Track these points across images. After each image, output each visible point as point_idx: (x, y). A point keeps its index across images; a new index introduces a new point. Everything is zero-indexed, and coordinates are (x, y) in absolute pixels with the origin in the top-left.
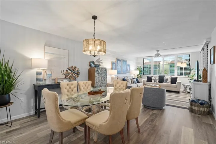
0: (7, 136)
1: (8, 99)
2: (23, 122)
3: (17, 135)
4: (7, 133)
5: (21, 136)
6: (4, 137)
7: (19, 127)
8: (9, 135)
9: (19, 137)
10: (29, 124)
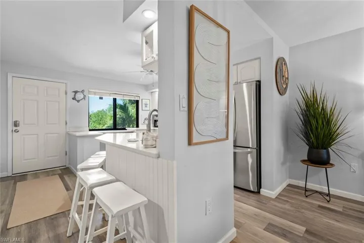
0: (317, 211)
1: (325, 156)
2: (350, 207)
3: (330, 218)
4: (320, 206)
5: (333, 224)
6: (314, 209)
7: (341, 210)
8: (319, 211)
9: (329, 223)
10: (360, 216)
